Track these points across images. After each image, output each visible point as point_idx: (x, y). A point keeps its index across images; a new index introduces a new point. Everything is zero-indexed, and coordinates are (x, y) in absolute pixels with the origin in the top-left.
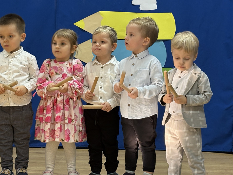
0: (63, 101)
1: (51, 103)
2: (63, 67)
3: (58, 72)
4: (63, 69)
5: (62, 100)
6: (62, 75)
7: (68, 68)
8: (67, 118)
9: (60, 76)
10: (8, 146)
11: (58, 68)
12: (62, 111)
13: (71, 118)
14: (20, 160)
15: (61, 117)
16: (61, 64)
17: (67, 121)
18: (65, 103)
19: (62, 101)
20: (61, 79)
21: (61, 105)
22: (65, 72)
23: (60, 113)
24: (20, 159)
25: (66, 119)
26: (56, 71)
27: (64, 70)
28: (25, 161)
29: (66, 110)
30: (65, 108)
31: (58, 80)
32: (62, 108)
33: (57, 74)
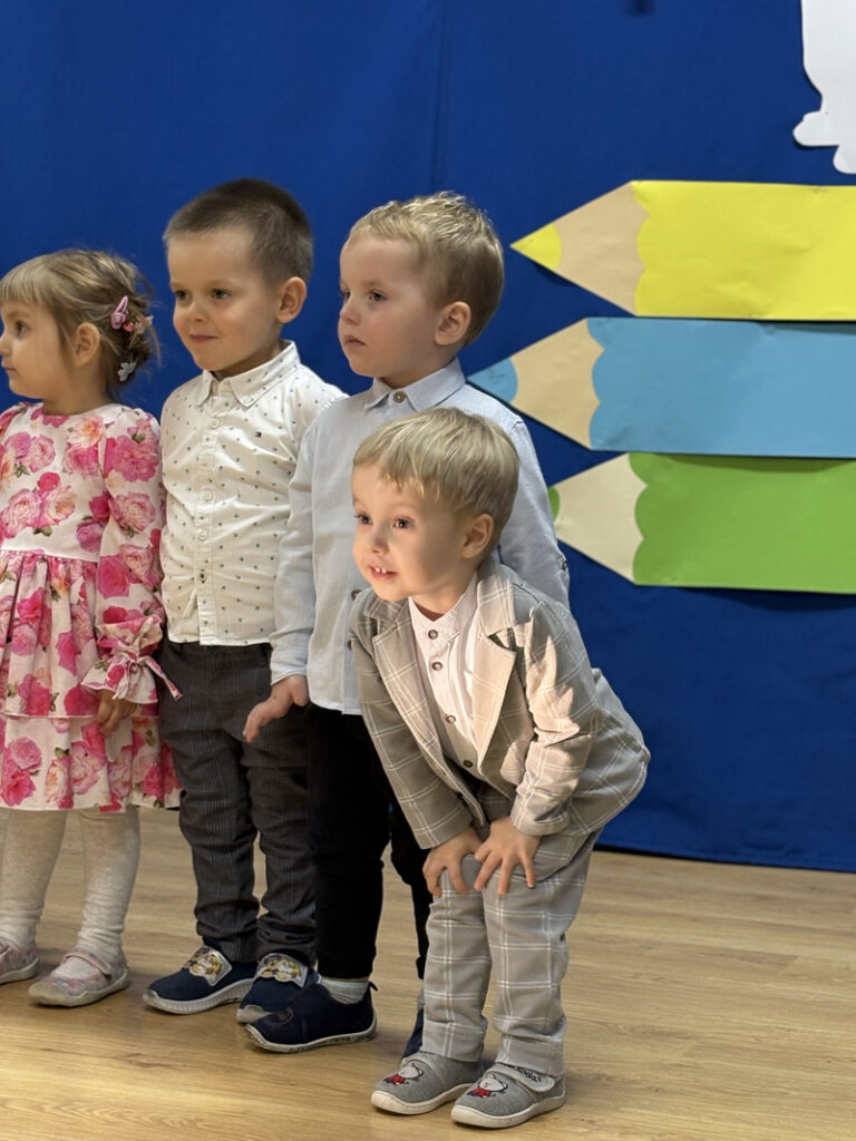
0: (9, 603)
2: (51, 442)
3: (26, 464)
4: (49, 449)
5: (8, 598)
6: (37, 476)
7: (70, 445)
8: (13, 690)
9: (29, 482)
11: (33, 444)
16: (50, 425)
17: (13, 705)
18: (17, 615)
19: (2, 602)
20: (28, 496)
22: (55, 468)
25: (9, 695)
26: (21, 457)
27: (52, 456)
29: (15, 652)
31: (19, 500)
32: (2, 637)
33: (20, 470)
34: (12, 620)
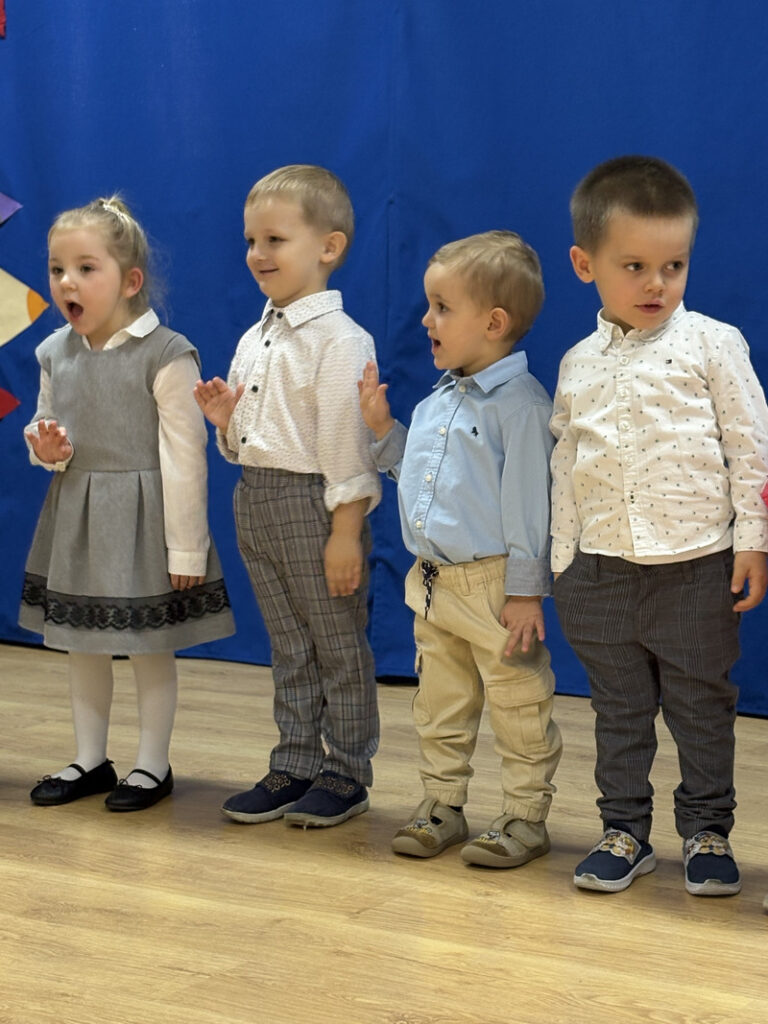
28: (723, 803)
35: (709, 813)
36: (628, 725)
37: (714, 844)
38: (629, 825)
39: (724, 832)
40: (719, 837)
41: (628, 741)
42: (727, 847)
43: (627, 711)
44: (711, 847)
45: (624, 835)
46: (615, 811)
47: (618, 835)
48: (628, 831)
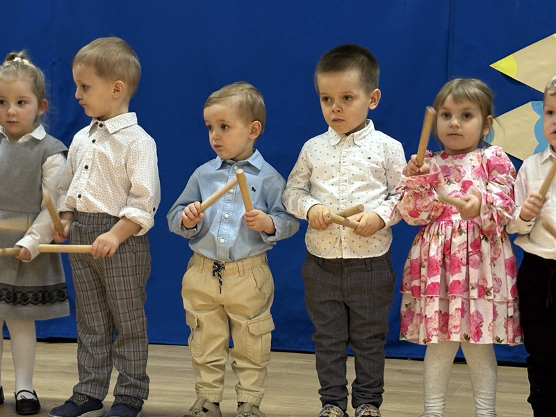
0: (466, 245)
1: (437, 251)
7: (474, 166)
8: (474, 286)
10: (337, 352)
12: (464, 269)
13: (485, 286)
14: (364, 387)
15: (462, 283)
17: (474, 293)
18: (470, 250)
19: (463, 244)
20: (458, 193)
21: (462, 255)
23: (459, 274)
24: (364, 385)
25: (472, 288)
26: (447, 176)
28: (377, 390)
29: (473, 267)
30: (471, 262)
31: (453, 196)
32: (464, 261)
33: (449, 182)
34: (468, 253)
35: (370, 396)
36: (333, 349)
37: (371, 410)
38: (338, 402)
39: (377, 405)
40: (374, 407)
41: (334, 357)
42: (378, 413)
43: (334, 341)
44: (370, 412)
45: (335, 407)
46: (330, 396)
47: (332, 407)
48: (337, 405)
